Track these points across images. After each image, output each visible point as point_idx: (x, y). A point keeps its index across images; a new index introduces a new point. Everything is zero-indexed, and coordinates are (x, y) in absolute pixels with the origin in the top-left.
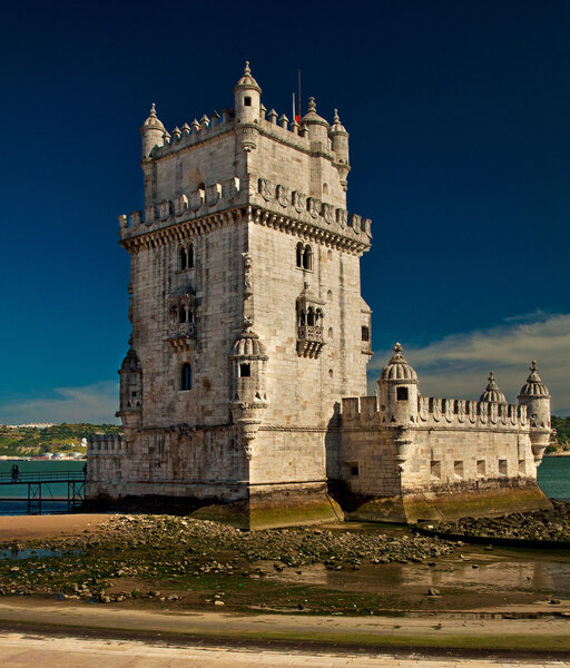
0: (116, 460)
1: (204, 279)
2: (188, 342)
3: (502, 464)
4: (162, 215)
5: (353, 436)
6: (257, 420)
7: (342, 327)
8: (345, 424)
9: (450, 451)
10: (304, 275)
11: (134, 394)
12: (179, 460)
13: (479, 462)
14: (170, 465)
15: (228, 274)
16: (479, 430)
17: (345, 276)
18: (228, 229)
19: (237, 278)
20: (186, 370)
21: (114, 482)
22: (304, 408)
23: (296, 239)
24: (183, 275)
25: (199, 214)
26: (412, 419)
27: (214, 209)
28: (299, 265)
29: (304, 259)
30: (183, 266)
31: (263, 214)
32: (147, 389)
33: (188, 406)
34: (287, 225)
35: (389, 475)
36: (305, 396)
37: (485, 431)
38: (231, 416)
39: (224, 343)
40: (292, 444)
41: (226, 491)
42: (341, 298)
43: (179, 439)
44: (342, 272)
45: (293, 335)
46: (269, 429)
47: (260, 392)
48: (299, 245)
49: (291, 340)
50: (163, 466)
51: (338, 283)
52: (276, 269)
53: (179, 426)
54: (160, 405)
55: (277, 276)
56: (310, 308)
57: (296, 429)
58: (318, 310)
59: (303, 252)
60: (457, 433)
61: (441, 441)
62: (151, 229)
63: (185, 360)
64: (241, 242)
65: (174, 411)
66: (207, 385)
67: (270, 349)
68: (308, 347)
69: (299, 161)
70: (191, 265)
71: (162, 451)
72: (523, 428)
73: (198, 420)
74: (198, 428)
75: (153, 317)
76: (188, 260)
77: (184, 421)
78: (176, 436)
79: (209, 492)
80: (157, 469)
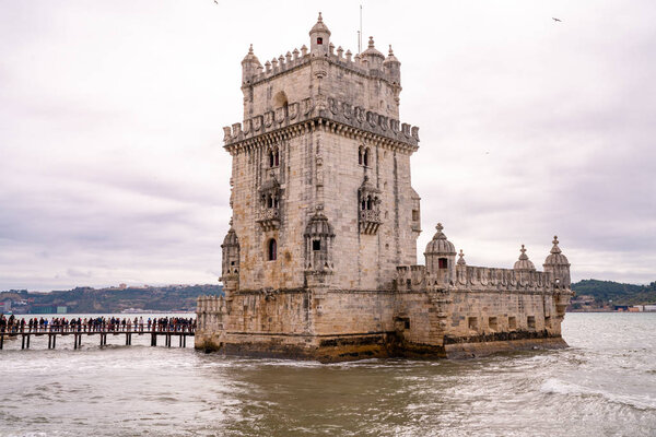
0: (218, 315)
1: (286, 175)
2: (274, 223)
3: (530, 320)
4: (255, 126)
5: (405, 297)
6: (326, 284)
7: (396, 210)
8: (399, 288)
9: (485, 309)
10: (365, 171)
11: (233, 263)
12: (266, 316)
13: (510, 318)
14: (259, 319)
15: (305, 170)
16: (510, 292)
17: (398, 171)
18: (305, 136)
19: (311, 173)
20: (272, 244)
21: (217, 333)
22: (365, 274)
23: (358, 143)
24: (270, 172)
25: (283, 125)
26: (451, 283)
27: (294, 122)
28: (360, 163)
29: (364, 158)
30: (272, 165)
31: (331, 124)
32: (243, 259)
33: (273, 273)
34: (351, 132)
35: (434, 329)
36: (366, 265)
37: (514, 293)
38: (306, 282)
39: (302, 223)
40: (356, 304)
41: (302, 340)
42: (396, 188)
43: (267, 299)
44: (396, 166)
45: (356, 217)
46: (336, 292)
47: (329, 262)
48: (360, 148)
49: (354, 221)
50: (254, 320)
51: (392, 176)
52: (342, 167)
53: (267, 289)
54: (252, 272)
55: (343, 172)
56: (369, 197)
57: (358, 291)
58: (376, 198)
59: (364, 153)
60: (491, 295)
61: (477, 301)
62: (247, 137)
63: (272, 236)
64: (315, 146)
65: (263, 277)
66: (288, 256)
67: (337, 228)
68: (368, 227)
69: (360, 83)
70: (277, 164)
71: (253, 308)
72: (548, 291)
73: (281, 284)
74: (281, 291)
75: (248, 204)
76: (275, 159)
77: (271, 285)
78: (264, 297)
79: (289, 341)
80: (249, 323)
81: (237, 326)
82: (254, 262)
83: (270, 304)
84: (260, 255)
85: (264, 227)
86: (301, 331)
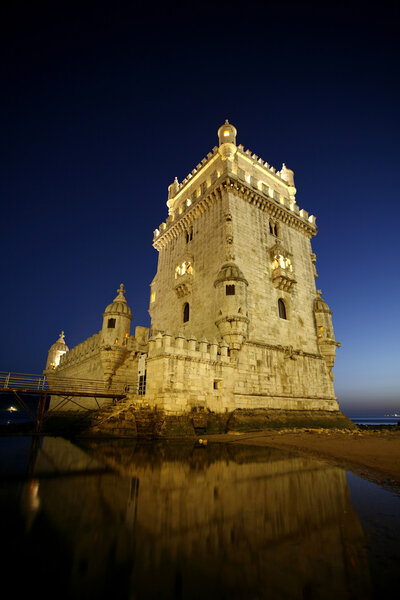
12: (287, 376)
14: (279, 379)
19: (309, 264)
33: (289, 333)
38: (318, 349)
43: (288, 358)
54: (265, 324)
63: (282, 296)
65: (279, 333)
66: (301, 322)
70: (276, 235)
71: (270, 365)
73: (298, 345)
76: (274, 231)
77: (288, 344)
78: (282, 355)
79: (315, 405)
80: (266, 382)
81: (249, 385)
82: (266, 313)
83: (289, 364)
84: (273, 309)
85: (280, 284)
86: (321, 395)
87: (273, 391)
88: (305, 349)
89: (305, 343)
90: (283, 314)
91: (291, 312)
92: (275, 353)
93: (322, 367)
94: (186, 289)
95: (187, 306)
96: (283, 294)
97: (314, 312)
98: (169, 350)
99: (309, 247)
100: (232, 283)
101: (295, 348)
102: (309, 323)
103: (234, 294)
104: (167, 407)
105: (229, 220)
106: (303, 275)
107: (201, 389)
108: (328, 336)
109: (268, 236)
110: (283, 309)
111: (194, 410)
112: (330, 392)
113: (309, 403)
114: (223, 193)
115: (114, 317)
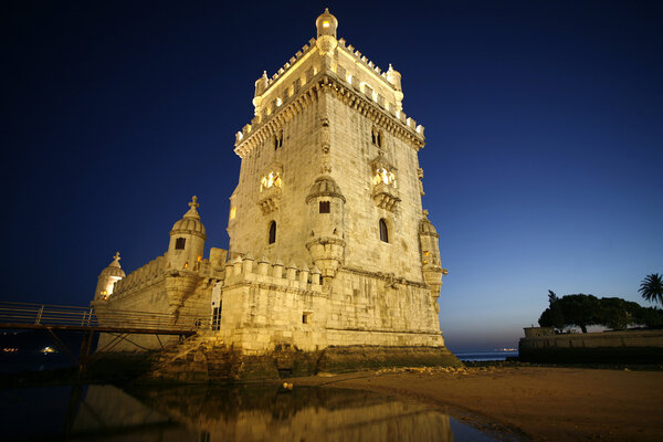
12: (387, 308)
14: (378, 311)
30: (373, 142)
33: (391, 258)
54: (364, 247)
65: (379, 258)
70: (379, 146)
74: (406, 281)
76: (377, 140)
77: (389, 271)
78: (382, 283)
79: (418, 340)
80: (364, 314)
81: (344, 319)
82: (365, 235)
83: (390, 294)
84: (374, 230)
85: (383, 201)
86: (424, 329)
87: (371, 324)
88: (409, 276)
89: (408, 270)
90: (385, 237)
91: (393, 235)
92: (374, 281)
93: (427, 298)
94: (273, 205)
95: (273, 225)
96: (385, 214)
97: (419, 235)
98: (249, 277)
99: (416, 161)
100: (327, 199)
101: (397, 276)
102: (413, 246)
103: (328, 212)
104: (246, 345)
105: (326, 125)
106: (409, 192)
107: (288, 323)
108: (434, 262)
109: (371, 146)
110: (384, 230)
111: (278, 348)
112: (434, 325)
113: (411, 339)
114: (319, 93)
115: (183, 236)
